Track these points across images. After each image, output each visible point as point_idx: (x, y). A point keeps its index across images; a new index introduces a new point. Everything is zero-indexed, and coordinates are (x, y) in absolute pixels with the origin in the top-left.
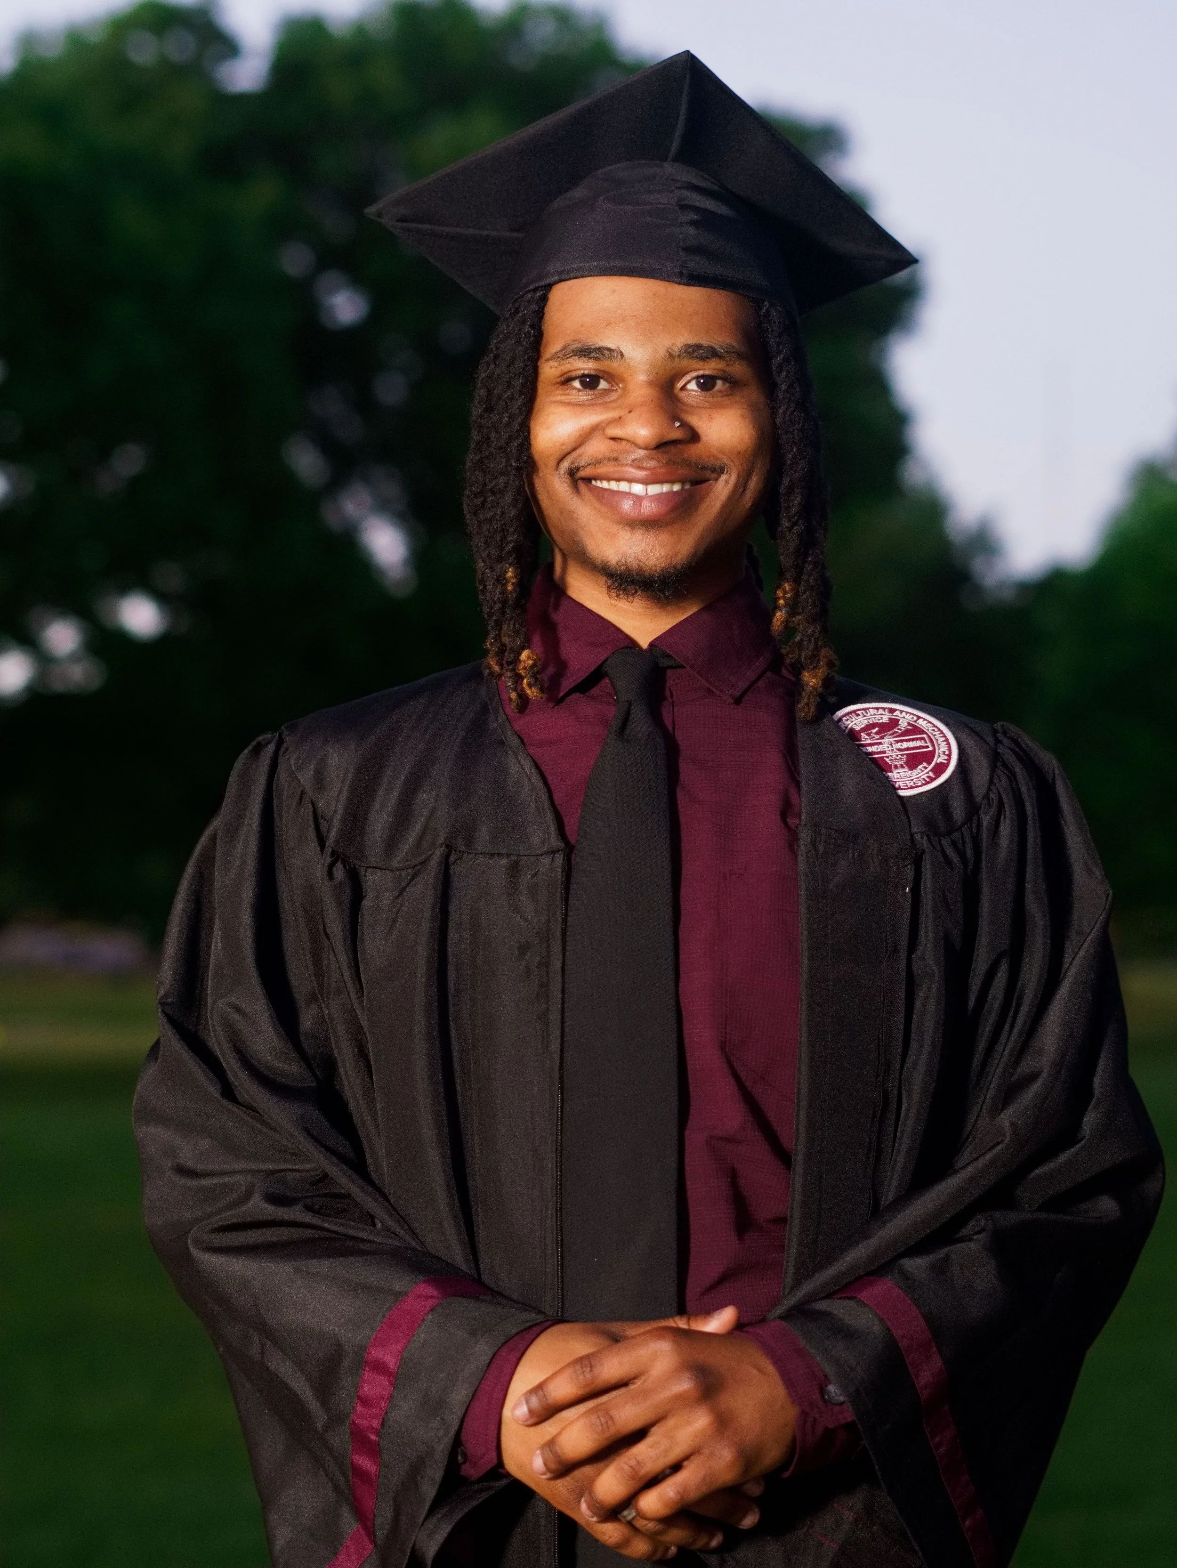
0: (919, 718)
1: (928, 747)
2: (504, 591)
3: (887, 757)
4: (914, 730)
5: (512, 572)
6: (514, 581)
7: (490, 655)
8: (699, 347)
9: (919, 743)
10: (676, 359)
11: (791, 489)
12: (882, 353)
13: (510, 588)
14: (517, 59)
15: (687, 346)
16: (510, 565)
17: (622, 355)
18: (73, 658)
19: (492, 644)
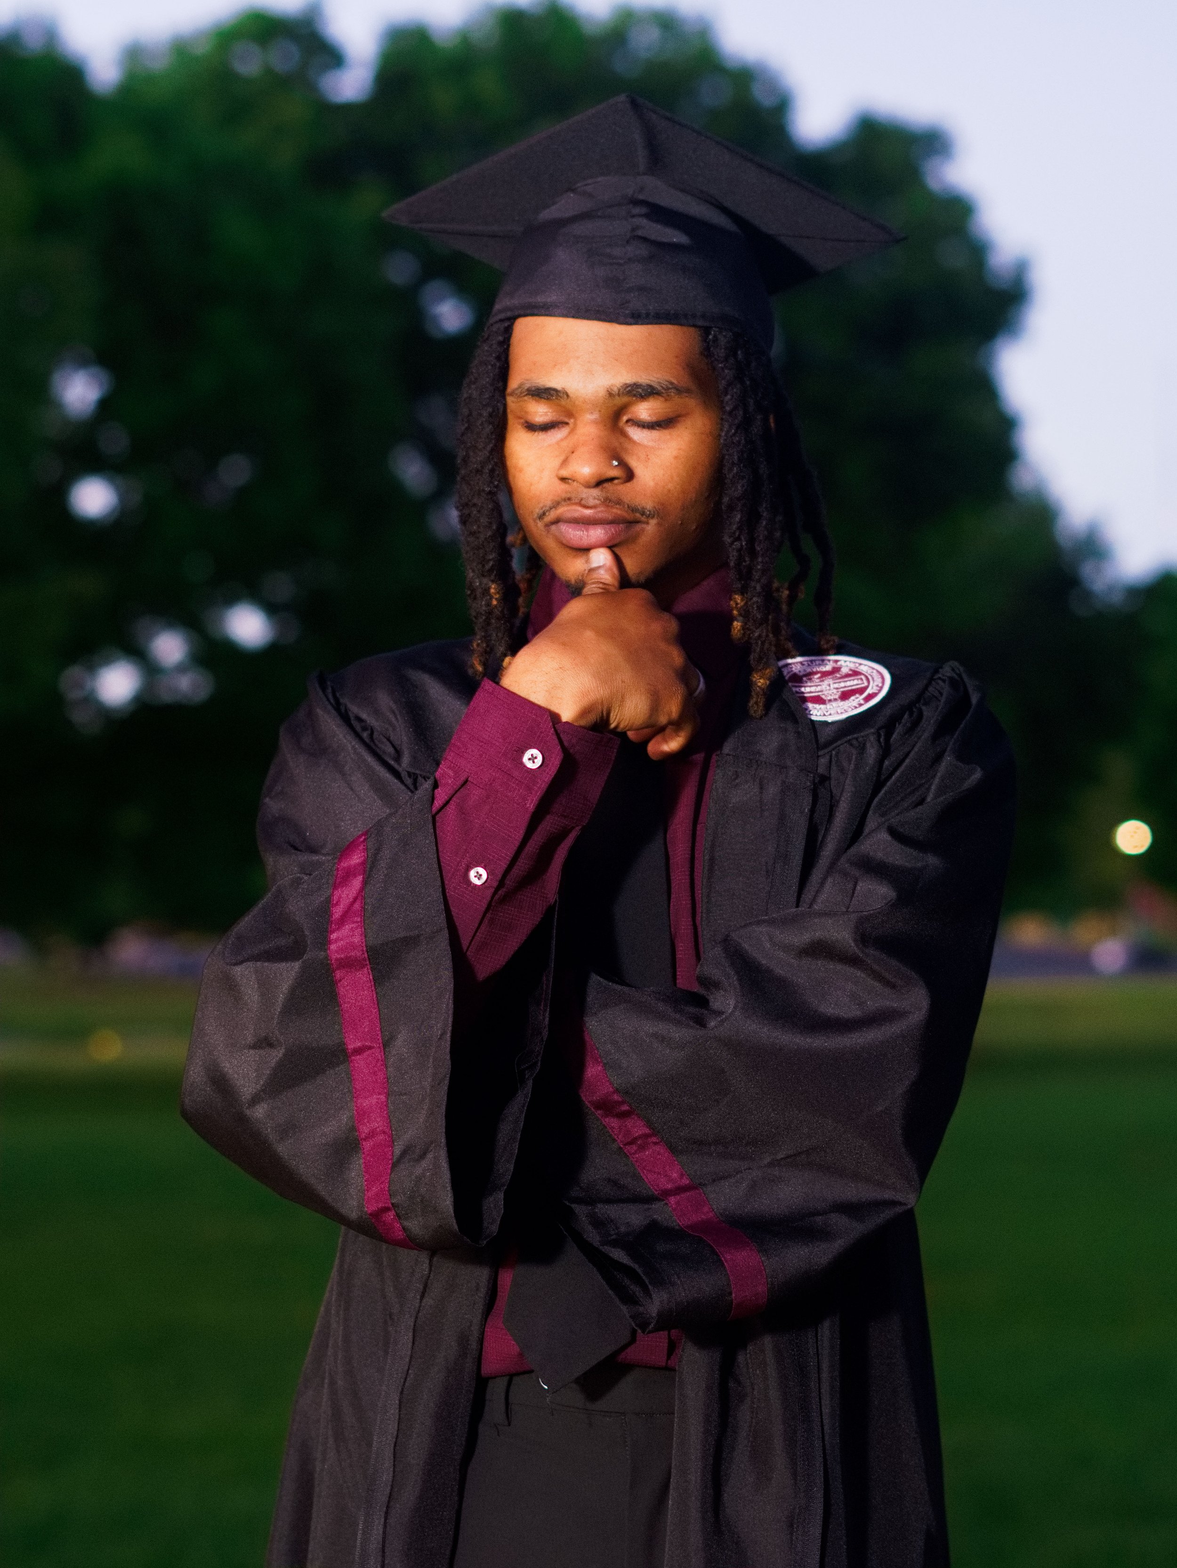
0: (860, 664)
1: (863, 683)
2: (488, 604)
3: (824, 694)
4: (855, 673)
5: (494, 588)
6: (497, 596)
7: (476, 655)
8: (636, 385)
9: (856, 682)
10: (617, 397)
11: (731, 508)
12: (990, 358)
13: (495, 602)
14: (620, 66)
15: (627, 386)
16: (493, 581)
17: (568, 396)
18: (181, 668)
19: (478, 645)
